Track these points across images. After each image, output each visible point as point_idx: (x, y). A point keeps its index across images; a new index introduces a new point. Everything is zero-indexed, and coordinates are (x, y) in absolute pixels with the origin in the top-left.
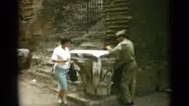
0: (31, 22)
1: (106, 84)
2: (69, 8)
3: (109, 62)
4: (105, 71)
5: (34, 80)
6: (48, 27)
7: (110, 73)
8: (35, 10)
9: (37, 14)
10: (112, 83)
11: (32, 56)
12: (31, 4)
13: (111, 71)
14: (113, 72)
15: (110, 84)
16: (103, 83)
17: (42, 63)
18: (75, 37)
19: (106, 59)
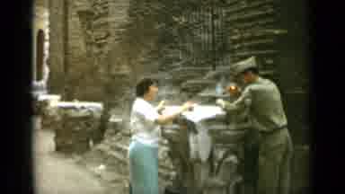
0: (106, 49)
1: (222, 183)
2: (184, 20)
3: (229, 133)
4: (220, 154)
5: (102, 167)
6: (143, 59)
7: (232, 158)
8: (112, 25)
9: (118, 34)
10: (240, 179)
11: (109, 117)
12: (106, 14)
13: (236, 153)
14: (242, 156)
15: (233, 183)
16: (218, 180)
17: (123, 131)
18: (192, 77)
19: (221, 127)
